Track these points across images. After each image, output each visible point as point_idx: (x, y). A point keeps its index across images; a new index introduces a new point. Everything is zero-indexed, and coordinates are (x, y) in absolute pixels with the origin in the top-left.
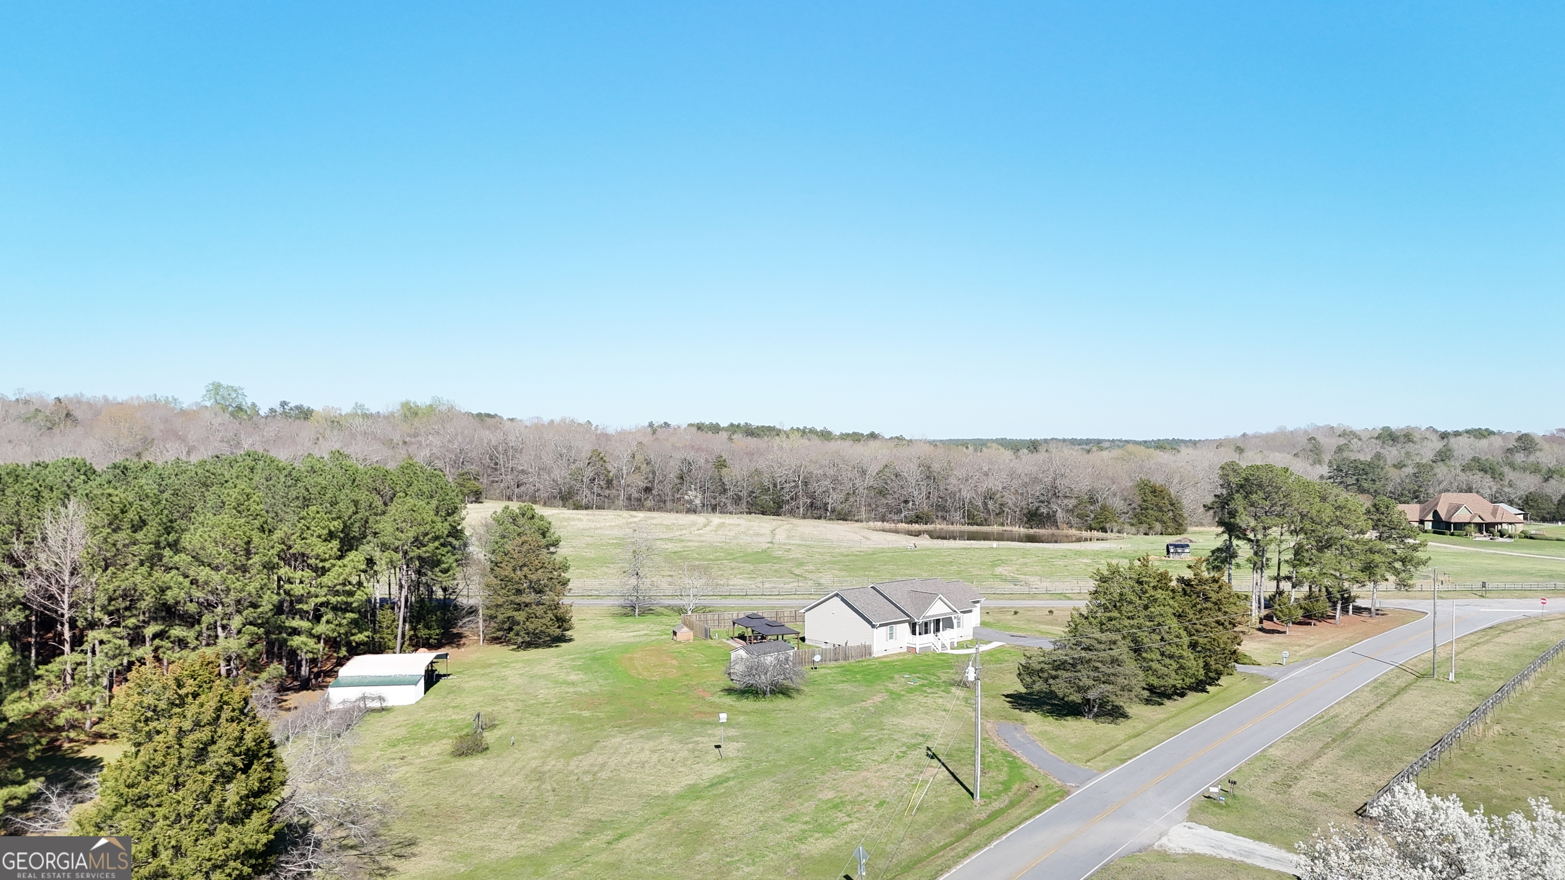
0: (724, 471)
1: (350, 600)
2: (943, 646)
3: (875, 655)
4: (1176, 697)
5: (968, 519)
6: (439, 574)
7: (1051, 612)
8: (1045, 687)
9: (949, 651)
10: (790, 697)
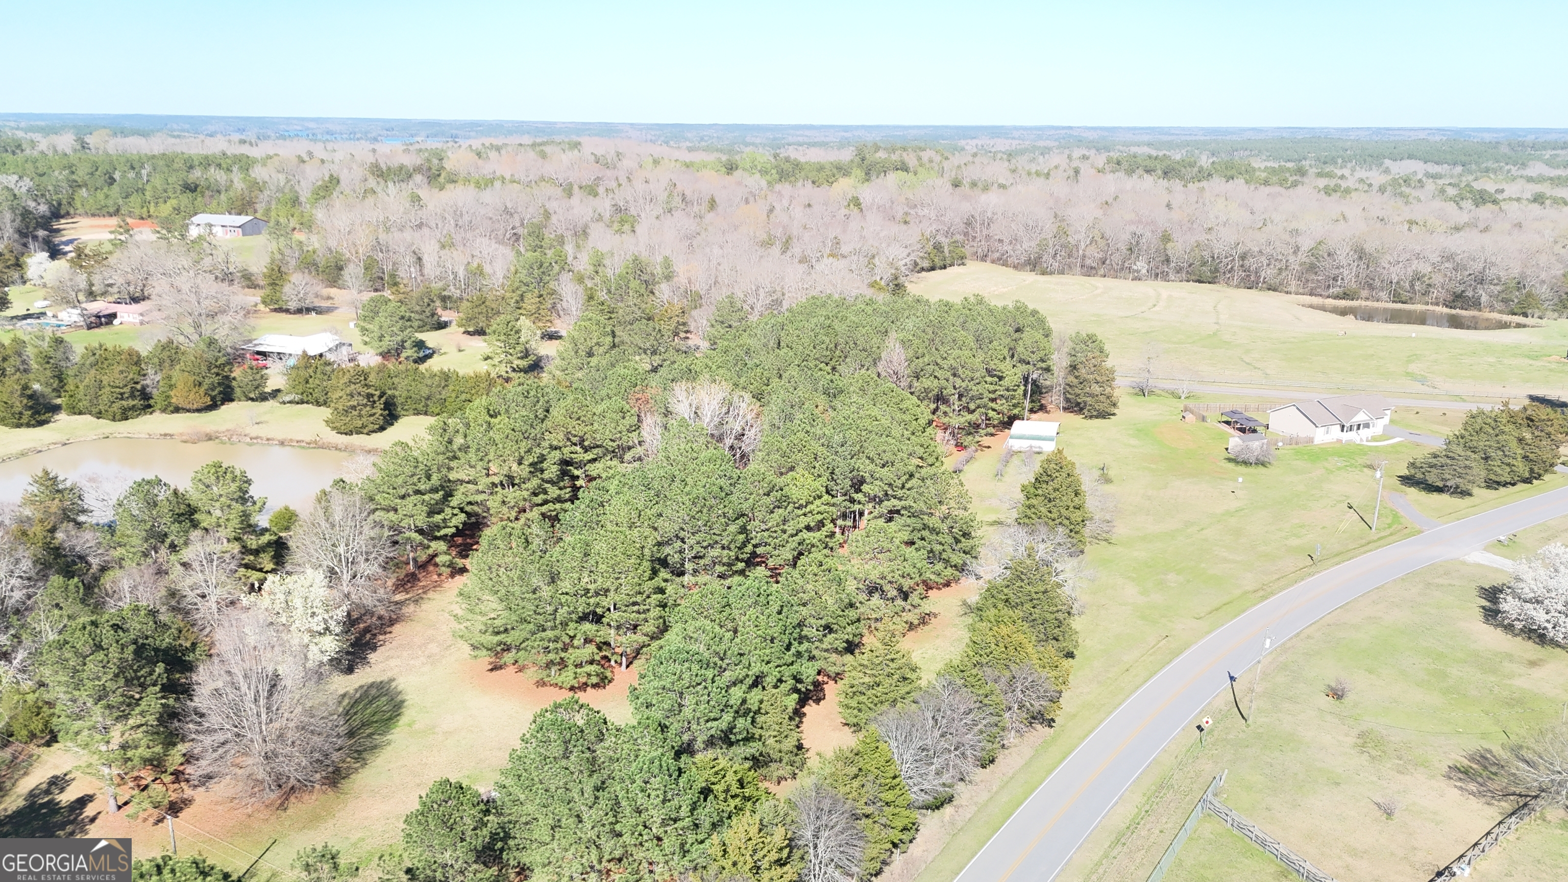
0: (1169, 246)
2: (1361, 440)
3: (1315, 443)
5: (1394, 297)
7: (1445, 414)
8: (1422, 476)
9: (1365, 443)
10: (1266, 467)
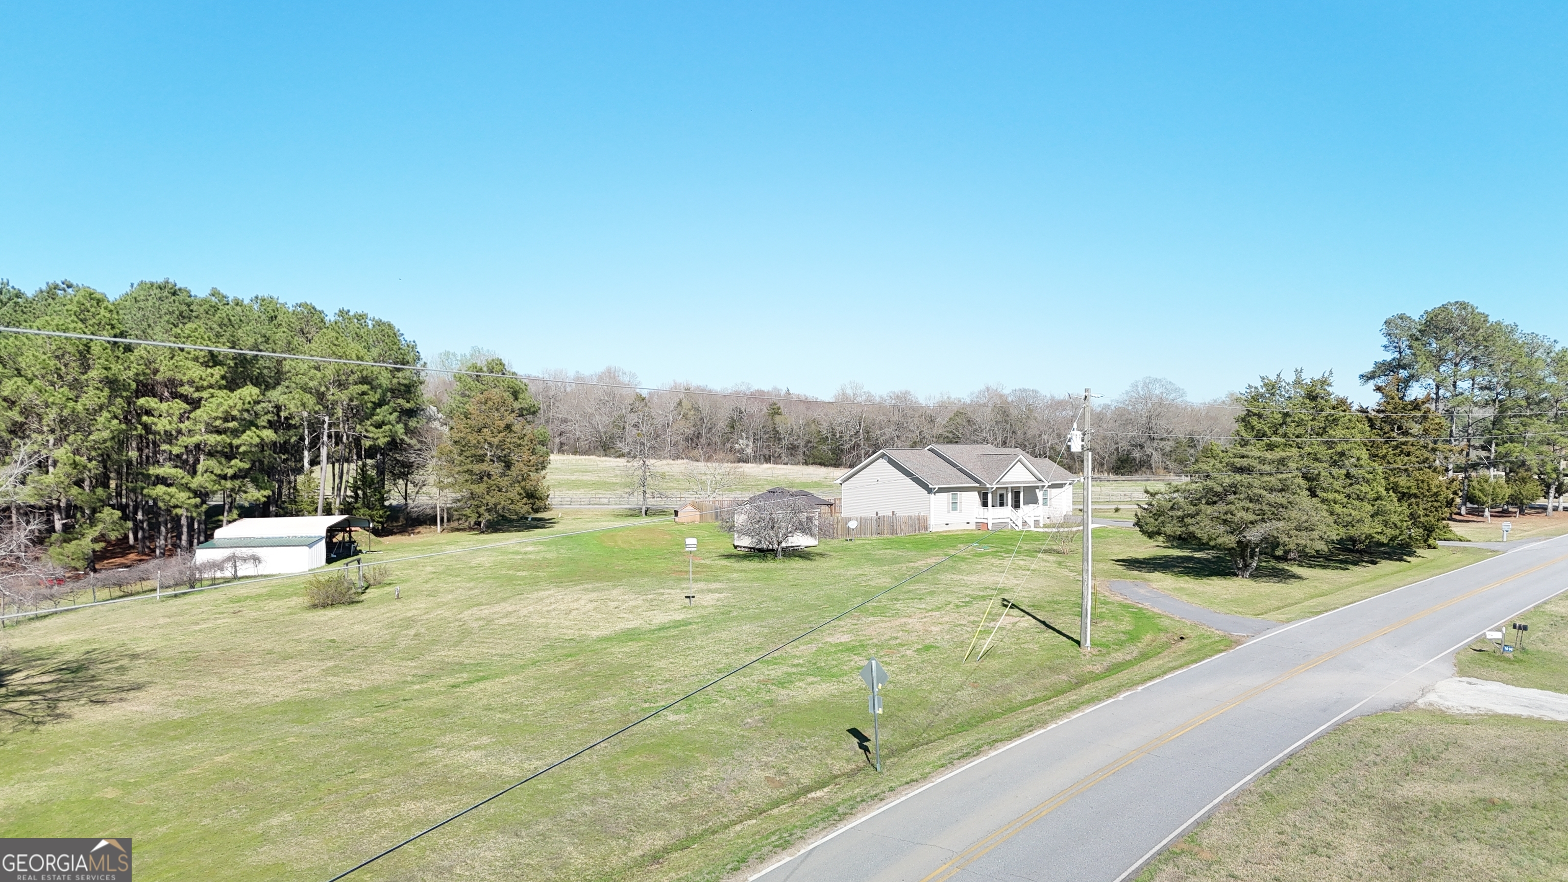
0: (778, 418)
1: (236, 442)
2: (1025, 523)
3: (933, 529)
4: (1364, 564)
6: (371, 429)
9: (1033, 529)
10: (811, 560)
